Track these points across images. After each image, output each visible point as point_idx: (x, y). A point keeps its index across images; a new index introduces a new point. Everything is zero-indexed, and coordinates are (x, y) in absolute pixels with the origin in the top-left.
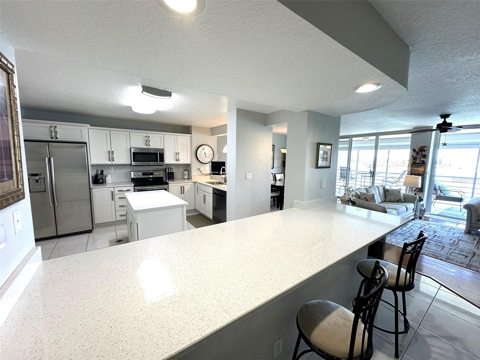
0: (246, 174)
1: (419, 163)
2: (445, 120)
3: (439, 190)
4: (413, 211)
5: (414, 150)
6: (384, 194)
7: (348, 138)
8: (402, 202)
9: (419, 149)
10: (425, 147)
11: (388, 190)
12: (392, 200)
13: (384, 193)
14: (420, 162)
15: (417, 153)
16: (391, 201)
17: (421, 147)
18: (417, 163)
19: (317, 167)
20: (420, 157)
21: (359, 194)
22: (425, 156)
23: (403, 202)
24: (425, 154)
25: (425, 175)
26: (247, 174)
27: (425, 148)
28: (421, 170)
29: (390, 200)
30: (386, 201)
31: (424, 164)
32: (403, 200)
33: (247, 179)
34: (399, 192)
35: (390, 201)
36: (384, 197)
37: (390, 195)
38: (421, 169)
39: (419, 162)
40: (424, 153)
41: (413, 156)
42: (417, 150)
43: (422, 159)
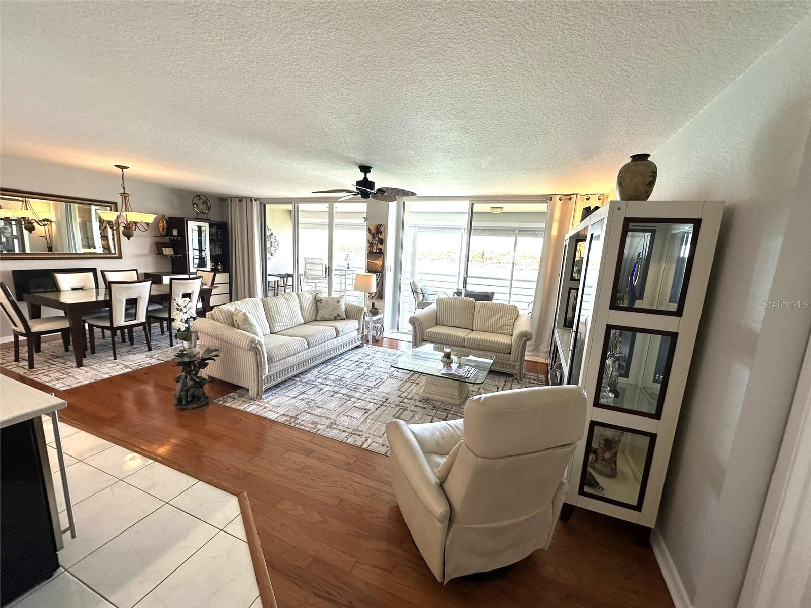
1: (376, 253)
2: (366, 175)
4: (358, 333)
5: (369, 230)
6: (314, 308)
8: (342, 319)
9: (374, 230)
10: (381, 225)
11: (321, 300)
12: (327, 316)
13: (315, 305)
14: (378, 251)
15: (373, 237)
16: (326, 319)
17: (377, 226)
18: (374, 253)
20: (376, 242)
22: (382, 241)
23: (344, 319)
24: (382, 239)
25: (384, 272)
27: (382, 229)
29: (324, 317)
30: (318, 319)
31: (381, 254)
32: (344, 316)
34: (338, 302)
35: (323, 319)
36: (315, 312)
37: (323, 308)
38: (379, 263)
39: (376, 250)
40: (381, 237)
41: (368, 240)
42: (372, 231)
43: (380, 246)
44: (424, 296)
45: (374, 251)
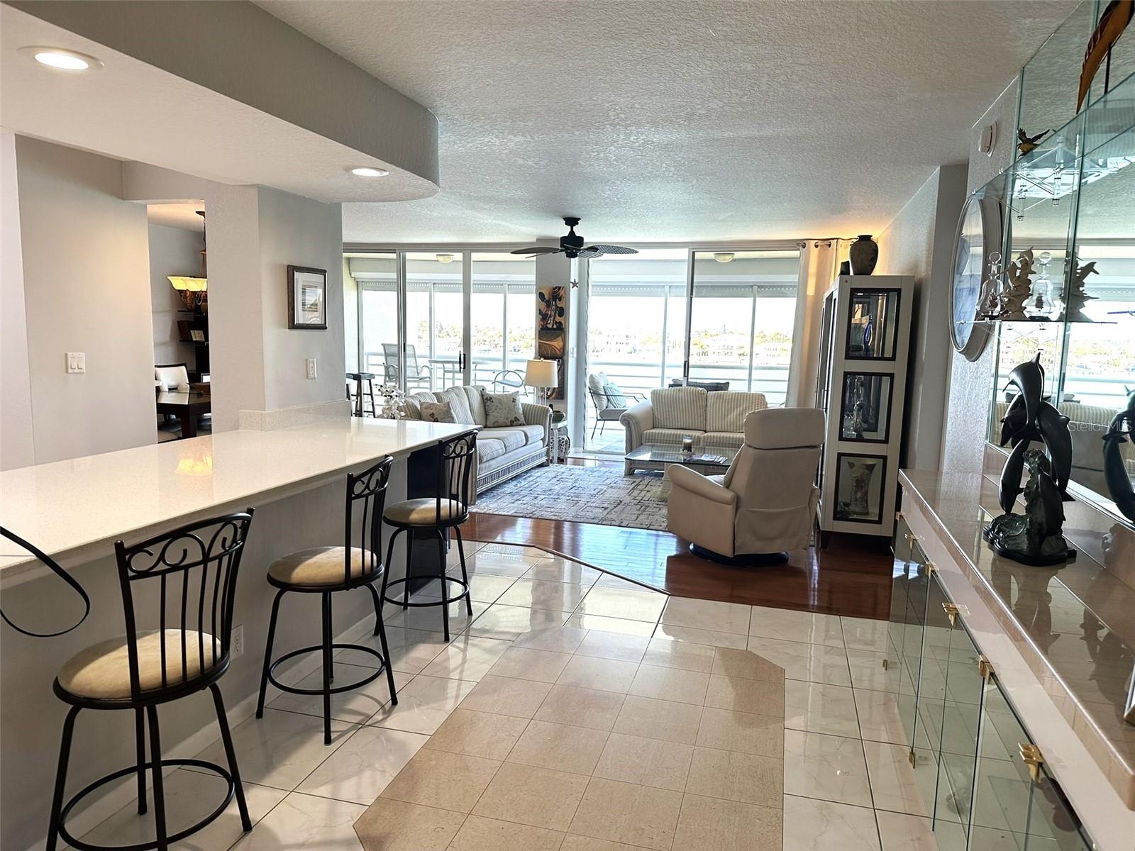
0: (66, 354)
1: (552, 329)
2: (572, 229)
3: (605, 397)
4: (543, 443)
5: (541, 296)
6: (483, 410)
7: (393, 251)
8: (520, 425)
9: (549, 294)
10: (560, 288)
11: (491, 398)
12: (501, 420)
13: (482, 405)
14: (555, 326)
15: (548, 305)
16: (500, 424)
17: (554, 289)
18: (550, 329)
19: (293, 325)
20: (553, 314)
21: (419, 408)
22: (562, 312)
23: (524, 425)
24: (562, 308)
25: (565, 358)
26: (70, 354)
27: (562, 292)
28: (557, 346)
29: (497, 422)
30: (489, 424)
31: (560, 330)
32: (522, 420)
33: (70, 371)
34: (514, 401)
35: (496, 424)
36: (483, 415)
37: (496, 409)
38: (557, 344)
39: (553, 325)
40: (560, 305)
41: (540, 310)
42: (546, 297)
43: (558, 319)
44: (608, 400)
45: (550, 326)
